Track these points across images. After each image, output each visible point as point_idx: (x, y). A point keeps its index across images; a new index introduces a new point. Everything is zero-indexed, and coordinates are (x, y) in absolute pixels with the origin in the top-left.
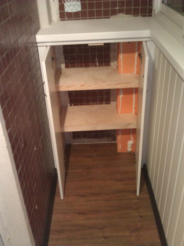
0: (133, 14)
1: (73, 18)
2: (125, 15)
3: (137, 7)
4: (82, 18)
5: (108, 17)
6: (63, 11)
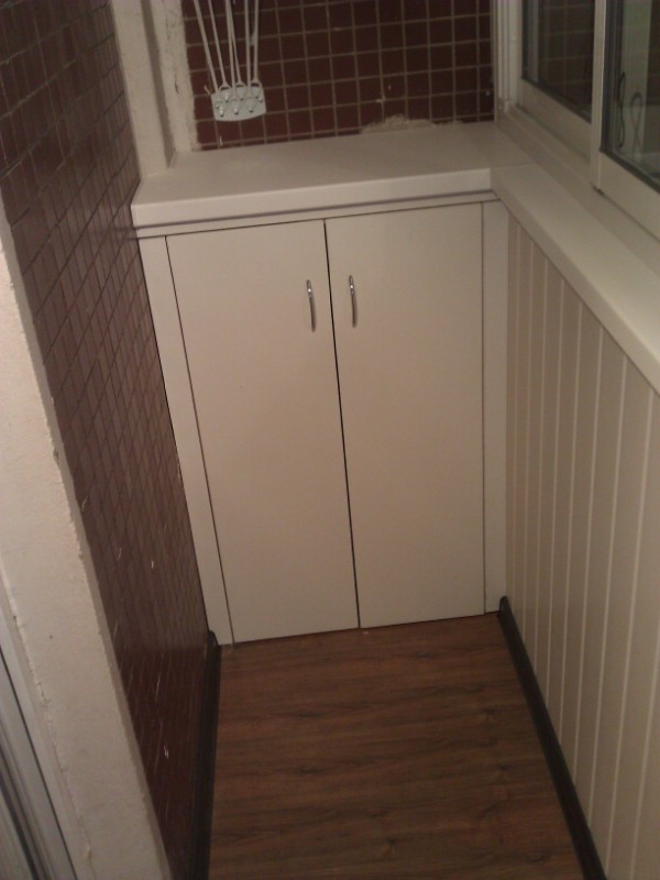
0: (434, 116)
1: (241, 141)
2: (408, 122)
4: (271, 138)
5: (352, 129)
6: (209, 120)
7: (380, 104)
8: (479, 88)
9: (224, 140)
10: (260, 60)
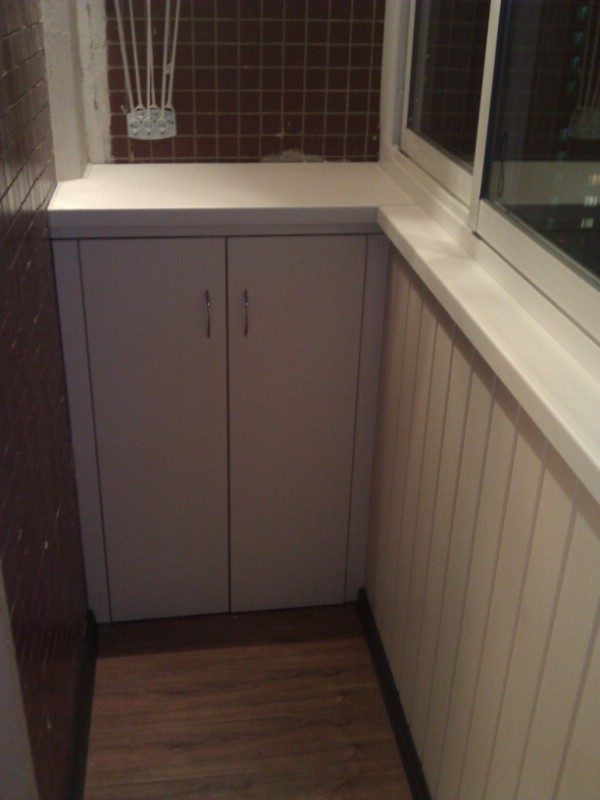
0: (326, 153)
1: (151, 158)
2: (303, 156)
3: (338, 135)
5: (255, 157)
6: (123, 136)
7: (279, 138)
8: (367, 132)
9: (135, 156)
10: (175, 87)
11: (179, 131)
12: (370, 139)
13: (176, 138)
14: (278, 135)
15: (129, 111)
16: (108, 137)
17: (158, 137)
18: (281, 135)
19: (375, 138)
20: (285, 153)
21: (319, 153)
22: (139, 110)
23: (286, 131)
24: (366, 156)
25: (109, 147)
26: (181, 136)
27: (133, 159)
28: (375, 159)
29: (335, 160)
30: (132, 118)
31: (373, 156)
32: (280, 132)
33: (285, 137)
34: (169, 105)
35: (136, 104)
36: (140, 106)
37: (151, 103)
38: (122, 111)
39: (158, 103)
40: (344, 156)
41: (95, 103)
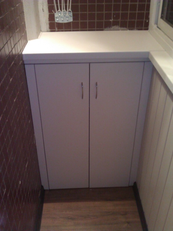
1: (63, 30)
2: (120, 28)
3: (133, 20)
6: (53, 22)
7: (111, 22)
8: (144, 19)
9: (58, 29)
11: (74, 19)
12: (146, 21)
13: (72, 22)
14: (111, 20)
15: (55, 12)
16: (48, 22)
17: (66, 22)
18: (112, 20)
19: (147, 21)
20: (113, 27)
21: (126, 27)
22: (59, 12)
23: (114, 19)
24: (143, 28)
25: (48, 26)
26: (75, 21)
27: (57, 30)
28: (147, 29)
29: (132, 29)
30: (56, 15)
31: (146, 28)
32: (111, 19)
33: (113, 21)
34: (70, 10)
35: (58, 9)
36: (59, 10)
37: (63, 9)
38: (53, 12)
39: (66, 9)
40: (135, 28)
41: (43, 9)
